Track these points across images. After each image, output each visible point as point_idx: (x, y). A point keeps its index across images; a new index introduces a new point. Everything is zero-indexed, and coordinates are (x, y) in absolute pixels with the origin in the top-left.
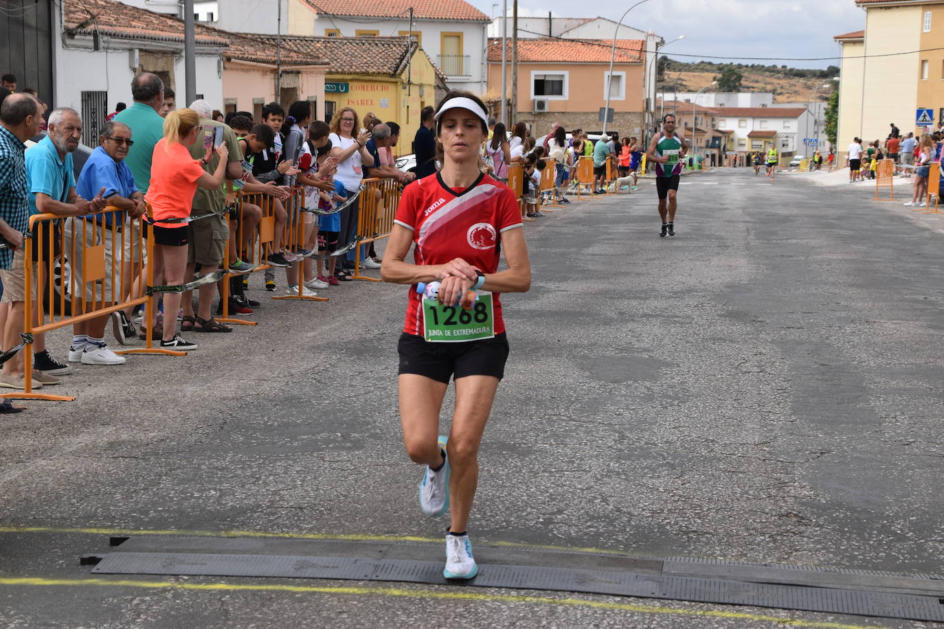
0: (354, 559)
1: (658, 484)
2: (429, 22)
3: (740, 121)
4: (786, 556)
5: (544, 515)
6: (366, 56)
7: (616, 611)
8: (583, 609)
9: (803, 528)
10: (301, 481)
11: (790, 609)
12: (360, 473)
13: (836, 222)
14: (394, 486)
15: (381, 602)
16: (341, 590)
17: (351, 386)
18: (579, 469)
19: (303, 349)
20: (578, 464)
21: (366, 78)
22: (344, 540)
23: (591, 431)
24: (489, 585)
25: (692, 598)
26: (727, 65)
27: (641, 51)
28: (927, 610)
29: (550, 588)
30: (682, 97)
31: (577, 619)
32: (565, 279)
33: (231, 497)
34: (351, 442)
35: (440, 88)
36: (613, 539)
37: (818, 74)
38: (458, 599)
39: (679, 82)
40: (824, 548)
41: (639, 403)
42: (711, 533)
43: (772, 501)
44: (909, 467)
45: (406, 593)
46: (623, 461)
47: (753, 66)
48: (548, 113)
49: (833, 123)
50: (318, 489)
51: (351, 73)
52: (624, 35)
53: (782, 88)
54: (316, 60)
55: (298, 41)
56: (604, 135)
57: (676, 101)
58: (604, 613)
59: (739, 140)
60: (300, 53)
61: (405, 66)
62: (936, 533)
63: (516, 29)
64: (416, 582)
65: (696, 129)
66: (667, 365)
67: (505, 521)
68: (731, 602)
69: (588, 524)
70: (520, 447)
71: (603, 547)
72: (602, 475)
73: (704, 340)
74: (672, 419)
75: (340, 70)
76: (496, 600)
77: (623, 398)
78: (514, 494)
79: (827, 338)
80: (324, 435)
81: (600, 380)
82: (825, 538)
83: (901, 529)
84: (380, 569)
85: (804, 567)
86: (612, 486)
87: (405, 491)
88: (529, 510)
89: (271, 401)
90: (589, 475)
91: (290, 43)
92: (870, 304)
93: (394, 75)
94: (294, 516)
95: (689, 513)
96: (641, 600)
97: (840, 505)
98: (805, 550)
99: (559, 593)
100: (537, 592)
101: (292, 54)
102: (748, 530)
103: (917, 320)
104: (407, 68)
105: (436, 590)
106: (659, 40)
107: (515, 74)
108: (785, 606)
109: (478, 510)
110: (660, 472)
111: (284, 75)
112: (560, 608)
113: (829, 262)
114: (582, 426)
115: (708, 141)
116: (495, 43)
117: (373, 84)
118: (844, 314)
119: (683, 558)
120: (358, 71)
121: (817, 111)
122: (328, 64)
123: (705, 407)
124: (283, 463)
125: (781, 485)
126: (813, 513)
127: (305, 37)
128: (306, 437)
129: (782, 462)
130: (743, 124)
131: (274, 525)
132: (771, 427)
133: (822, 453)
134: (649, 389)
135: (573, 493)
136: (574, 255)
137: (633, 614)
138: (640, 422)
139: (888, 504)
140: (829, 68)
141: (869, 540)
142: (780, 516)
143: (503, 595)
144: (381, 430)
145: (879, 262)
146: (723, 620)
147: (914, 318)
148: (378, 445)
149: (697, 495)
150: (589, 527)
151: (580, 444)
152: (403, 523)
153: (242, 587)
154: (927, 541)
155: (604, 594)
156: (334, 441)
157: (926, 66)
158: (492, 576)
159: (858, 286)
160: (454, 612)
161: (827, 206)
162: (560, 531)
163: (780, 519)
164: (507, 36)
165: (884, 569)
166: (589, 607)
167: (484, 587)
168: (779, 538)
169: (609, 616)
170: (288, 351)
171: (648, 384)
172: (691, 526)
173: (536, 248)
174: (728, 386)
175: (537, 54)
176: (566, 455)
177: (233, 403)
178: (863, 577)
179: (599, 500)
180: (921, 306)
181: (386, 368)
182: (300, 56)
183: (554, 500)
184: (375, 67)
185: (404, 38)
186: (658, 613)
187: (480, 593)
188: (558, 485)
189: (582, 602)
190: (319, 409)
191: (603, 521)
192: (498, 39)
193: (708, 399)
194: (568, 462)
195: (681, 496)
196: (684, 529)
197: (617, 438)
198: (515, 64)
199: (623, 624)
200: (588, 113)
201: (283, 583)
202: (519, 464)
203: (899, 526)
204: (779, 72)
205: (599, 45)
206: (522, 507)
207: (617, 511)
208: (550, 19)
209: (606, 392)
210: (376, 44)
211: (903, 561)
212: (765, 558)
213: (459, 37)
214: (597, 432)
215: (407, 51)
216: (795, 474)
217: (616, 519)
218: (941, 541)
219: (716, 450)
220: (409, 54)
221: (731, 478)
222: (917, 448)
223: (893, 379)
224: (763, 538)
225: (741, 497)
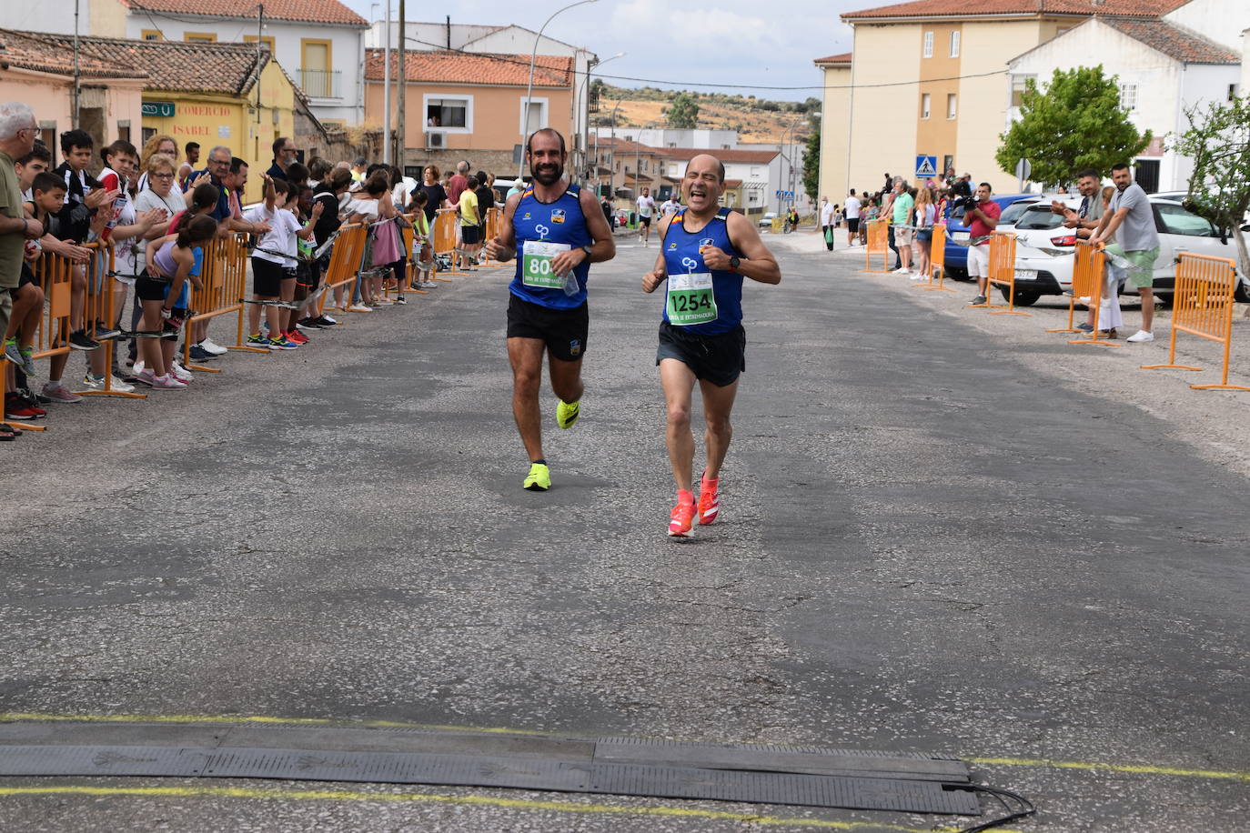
0: (180, 747)
1: (589, 642)
2: (285, 24)
4: (753, 734)
5: (439, 684)
6: (198, 68)
7: (532, 811)
8: (489, 809)
9: (775, 697)
10: (105, 643)
11: (756, 803)
12: (189, 631)
13: (818, 299)
14: (236, 648)
15: (215, 806)
16: (160, 791)
17: (178, 513)
18: (486, 622)
19: (111, 463)
20: (485, 616)
21: (198, 96)
22: (166, 723)
23: (503, 572)
24: (364, 779)
25: (632, 791)
26: (679, 93)
27: (568, 71)
28: (926, 799)
29: (446, 781)
30: (621, 133)
31: (481, 823)
32: (469, 371)
33: (7, 666)
34: (176, 589)
35: (300, 114)
36: (530, 716)
37: (794, 107)
38: (322, 800)
39: (617, 113)
40: (801, 723)
41: (565, 535)
42: (657, 706)
43: (736, 662)
44: (908, 616)
45: (250, 794)
46: (544, 612)
47: (712, 95)
48: (446, 150)
49: (813, 172)
50: (130, 654)
51: (178, 91)
52: (545, 50)
53: (749, 124)
54: (130, 72)
55: (103, 45)
56: (519, 181)
57: (613, 138)
58: (517, 814)
60: (106, 61)
61: (253, 83)
62: (939, 700)
63: (402, 37)
64: (264, 778)
65: (640, 176)
66: (603, 485)
67: (386, 694)
68: (683, 795)
69: (498, 695)
70: (407, 594)
71: (516, 726)
72: (515, 631)
73: (650, 451)
74: (608, 555)
75: (162, 86)
76: (373, 800)
77: (545, 529)
78: (399, 657)
79: (806, 450)
80: (140, 580)
81: (514, 504)
82: (803, 709)
83: (896, 696)
84: (215, 762)
85: (776, 747)
86: (531, 645)
87: (251, 653)
88: (419, 678)
89: (64, 534)
90: (499, 630)
91: (92, 47)
92: (860, 406)
93: (238, 93)
94: (96, 691)
95: (630, 679)
96: (566, 796)
97: (822, 666)
98: (777, 725)
99: (458, 788)
100: (429, 787)
101: (96, 62)
102: (704, 700)
103: (918, 426)
104: (256, 85)
105: (292, 788)
106: (591, 58)
107: (402, 97)
108: (751, 799)
109: (351, 679)
110: (592, 626)
111: (85, 91)
112: (459, 809)
113: (809, 351)
114: (490, 565)
116: (375, 55)
117: (206, 105)
118: (827, 419)
119: (621, 739)
120: (188, 87)
121: (793, 156)
122: (147, 77)
123: (650, 540)
124: (81, 619)
125: (749, 641)
126: (787, 677)
127: (113, 40)
128: (113, 583)
129: (748, 610)
131: (66, 704)
132: (735, 565)
133: (799, 599)
134: (578, 516)
135: (478, 655)
136: (480, 339)
137: (554, 815)
138: (566, 560)
139: (882, 663)
140: (808, 100)
141: (857, 711)
142: (746, 681)
143: (383, 793)
144: (218, 572)
145: (872, 351)
146: (673, 820)
147: (914, 424)
148: (214, 593)
149: (640, 655)
150: (499, 699)
151: (488, 590)
152: (248, 698)
153: (20, 791)
154: (928, 711)
155: (517, 788)
156: (152, 588)
157: (928, 100)
158: (369, 769)
159: (845, 382)
160: (316, 817)
161: (806, 279)
162: (459, 705)
163: (746, 685)
164: (392, 47)
165: (876, 747)
166: (497, 806)
167: (357, 782)
168: (744, 710)
169: (523, 818)
170: (89, 466)
171: (577, 510)
172: (631, 697)
173: (431, 329)
175: (431, 71)
176: (469, 605)
177: (11, 538)
178: (849, 759)
181: (226, 489)
182: (107, 64)
183: (452, 664)
184: (212, 83)
185: (251, 45)
186: (588, 812)
187: (351, 791)
188: (458, 645)
189: (488, 800)
190: (132, 545)
191: (518, 692)
192: (378, 51)
193: (655, 529)
194: (472, 614)
195: (618, 657)
196: (623, 700)
197: (536, 581)
198: (402, 84)
199: (542, 828)
200: (499, 151)
201: (78, 784)
202: (406, 617)
203: (894, 692)
204: (744, 104)
205: (514, 62)
206: (409, 674)
207: (535, 678)
208: (448, 25)
209: (522, 520)
210: (213, 53)
211: (899, 738)
212: (726, 736)
213: (326, 45)
214: (511, 574)
215: (255, 64)
216: (765, 626)
217: (535, 689)
218: (945, 710)
219: (665, 595)
220: (257, 68)
221: (684, 633)
222: (917, 591)
223: (888, 503)
224: (724, 710)
225: (697, 657)
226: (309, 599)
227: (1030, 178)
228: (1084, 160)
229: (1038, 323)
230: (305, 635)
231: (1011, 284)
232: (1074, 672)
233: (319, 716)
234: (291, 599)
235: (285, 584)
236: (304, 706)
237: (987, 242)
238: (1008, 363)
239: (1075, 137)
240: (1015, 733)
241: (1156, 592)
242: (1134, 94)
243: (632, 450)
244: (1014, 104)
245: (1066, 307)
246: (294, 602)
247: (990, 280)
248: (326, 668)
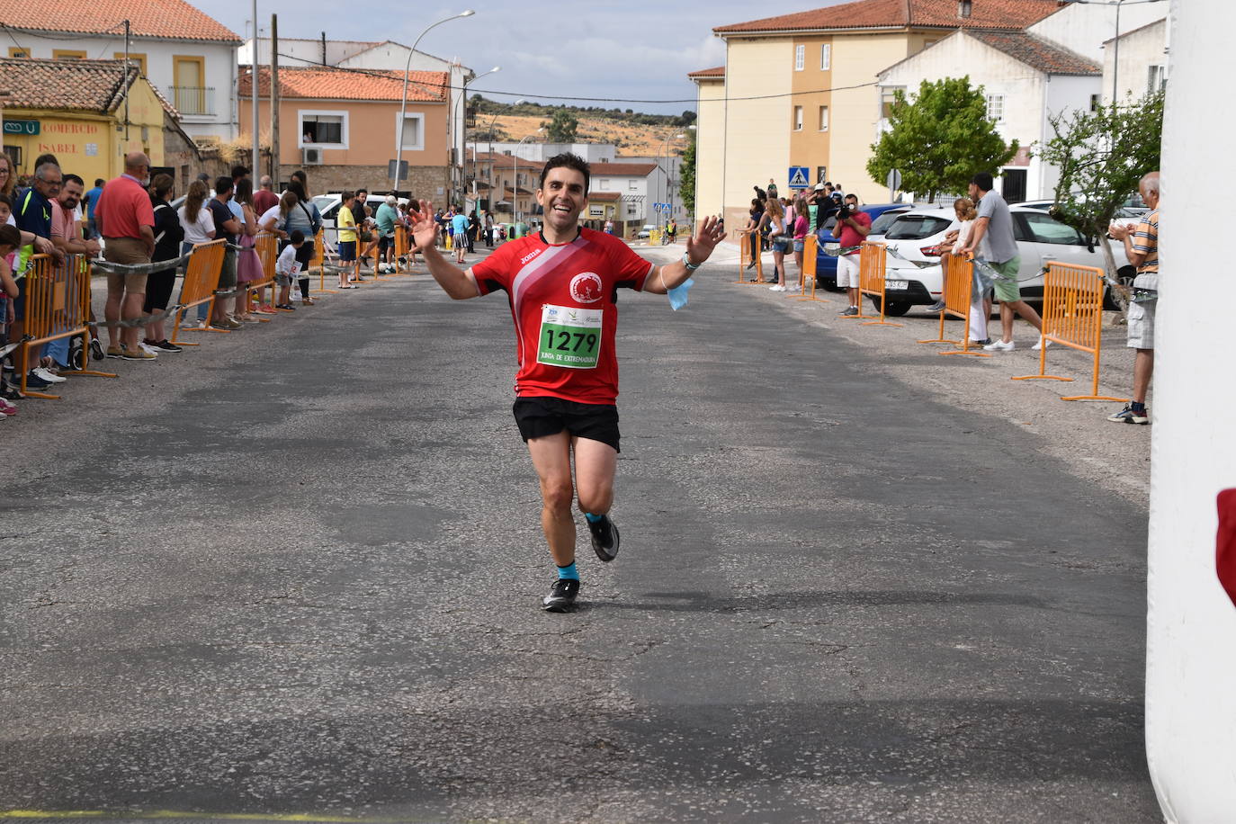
1: (415, 703)
2: (157, 42)
5: (238, 761)
9: (615, 765)
13: (689, 312)
18: (303, 683)
20: (302, 675)
21: (65, 115)
23: (329, 621)
26: (558, 108)
27: (444, 86)
30: (500, 148)
32: (324, 393)
35: (171, 130)
37: (672, 120)
39: (497, 128)
40: (641, 797)
41: (404, 577)
42: (483, 780)
43: (576, 723)
44: (767, 662)
47: (590, 109)
48: (321, 166)
49: (690, 185)
51: (43, 108)
52: (420, 65)
53: (627, 138)
57: (492, 153)
61: (121, 100)
62: (797, 764)
63: (275, 54)
65: (519, 190)
66: (451, 516)
67: (175, 775)
69: (304, 773)
70: (219, 650)
71: (320, 811)
72: (334, 692)
73: (505, 479)
74: (448, 598)
75: (26, 104)
77: (382, 569)
79: (669, 473)
81: (352, 542)
82: (645, 777)
83: (750, 760)
86: (347, 709)
88: (215, 754)
90: (316, 691)
92: (727, 424)
93: (105, 112)
95: (456, 748)
97: (670, 725)
98: (616, 800)
102: (537, 771)
103: (785, 445)
104: (124, 103)
106: (468, 73)
107: (276, 113)
109: (138, 759)
110: (421, 683)
113: (677, 366)
114: (315, 613)
116: (249, 71)
117: (74, 123)
118: (692, 439)
120: (53, 105)
121: (670, 169)
123: (495, 579)
125: (590, 695)
126: (631, 740)
129: (594, 659)
132: (583, 606)
133: (650, 645)
134: (420, 553)
135: (288, 723)
138: (401, 604)
139: (736, 720)
140: (685, 113)
141: (706, 779)
142: (586, 746)
145: (739, 365)
147: (781, 442)
149: (470, 718)
150: (305, 778)
151: (309, 643)
152: (12, 786)
154: (784, 777)
157: (800, 112)
159: (713, 399)
162: (258, 787)
163: (584, 751)
164: (264, 63)
168: (580, 782)
171: (419, 546)
172: (455, 769)
174: (531, 545)
175: (305, 87)
176: (286, 661)
179: (325, 733)
180: (791, 426)
183: (256, 735)
184: (78, 101)
185: (119, 62)
188: (267, 711)
191: (326, 768)
193: (501, 567)
194: (288, 672)
195: (446, 720)
196: (445, 774)
197: (365, 631)
198: (276, 100)
200: (376, 167)
202: (213, 678)
203: (748, 755)
204: (623, 118)
205: (389, 78)
206: (206, 750)
207: (349, 750)
208: (324, 42)
209: (359, 559)
210: (79, 70)
211: (751, 812)
212: (557, 816)
213: (198, 63)
214: (338, 623)
215: (122, 80)
216: (611, 678)
217: (346, 763)
218: (803, 776)
219: (504, 644)
220: (125, 85)
221: (521, 688)
222: (778, 632)
223: (750, 531)
224: (557, 783)
225: (533, 718)
226: (106, 661)
227: (901, 188)
228: (953, 170)
229: (910, 333)
230: (94, 704)
231: (882, 294)
232: (944, 725)
233: (92, 807)
234: (86, 659)
235: (84, 642)
236: (76, 794)
237: (858, 252)
238: (877, 376)
239: (944, 147)
240: (879, 803)
241: (1031, 627)
242: (1000, 104)
243: (486, 477)
244: (884, 116)
245: (937, 317)
246: (89, 664)
247: (861, 290)
248: (112, 744)
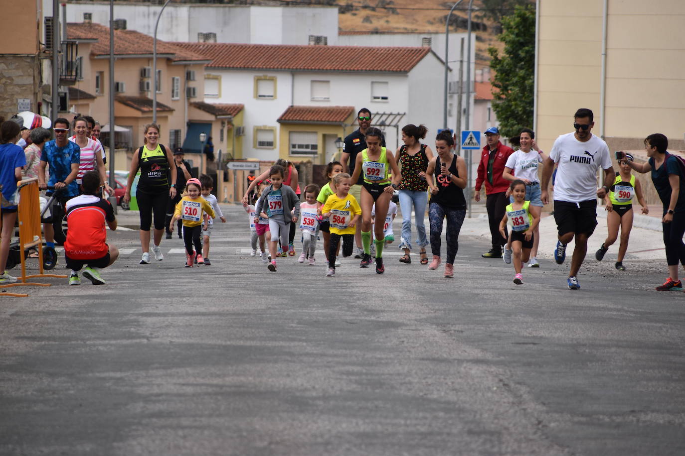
3: (258, 80)
57: (88, 24)
59: (258, 130)
65: (145, 102)
115: (177, 133)
130: (266, 88)
